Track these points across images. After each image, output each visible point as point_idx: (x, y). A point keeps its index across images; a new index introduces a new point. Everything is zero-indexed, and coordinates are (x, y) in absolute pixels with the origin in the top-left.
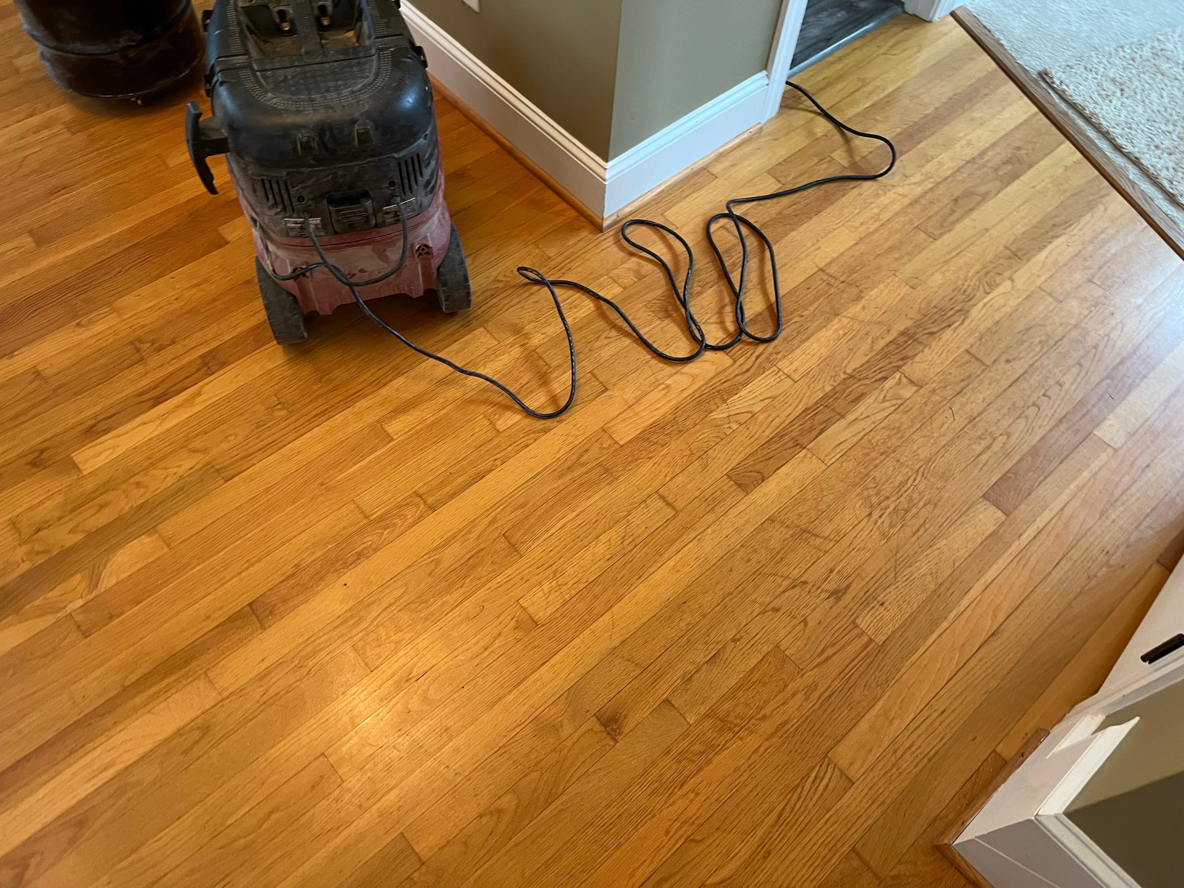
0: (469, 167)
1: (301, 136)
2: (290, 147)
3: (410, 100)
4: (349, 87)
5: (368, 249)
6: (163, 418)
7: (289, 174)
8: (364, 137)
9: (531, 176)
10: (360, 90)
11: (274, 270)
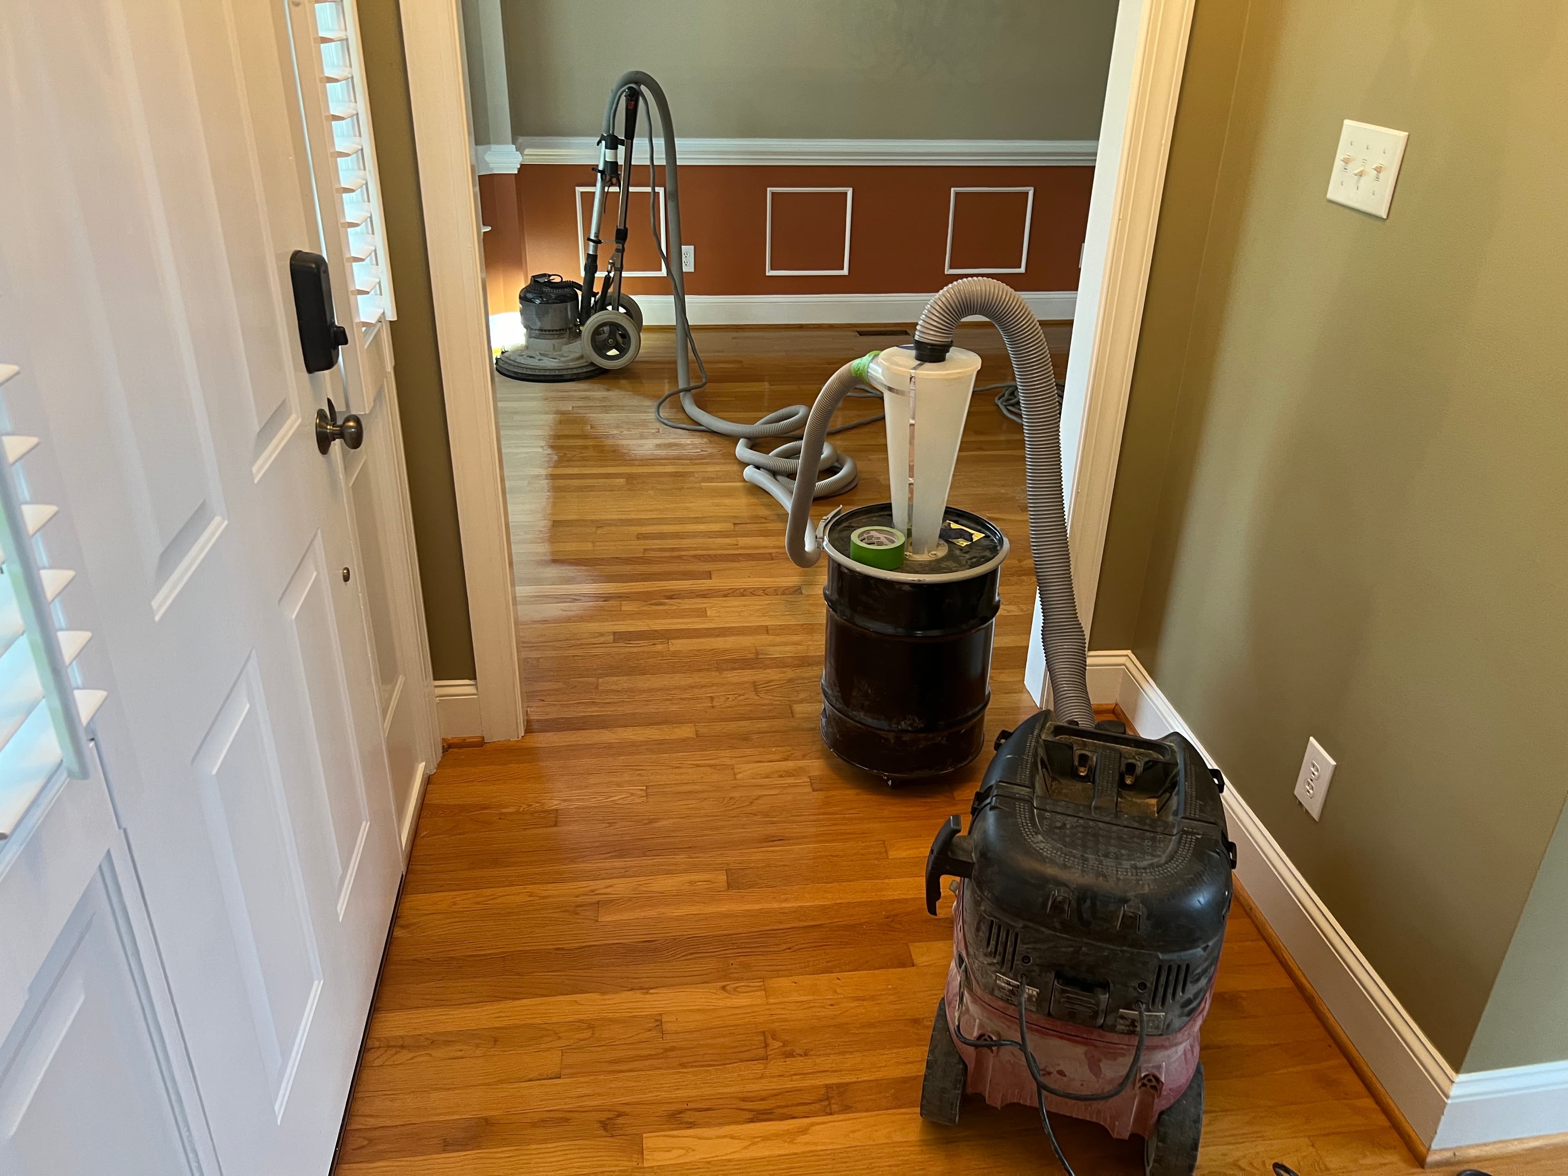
0: (1244, 995)
1: (1058, 893)
2: (1040, 900)
3: (1201, 899)
4: (1133, 860)
5: (1080, 1050)
6: (753, 1140)
7: (1025, 927)
8: (1130, 922)
9: (1331, 1042)
10: (1145, 869)
11: (958, 1027)
